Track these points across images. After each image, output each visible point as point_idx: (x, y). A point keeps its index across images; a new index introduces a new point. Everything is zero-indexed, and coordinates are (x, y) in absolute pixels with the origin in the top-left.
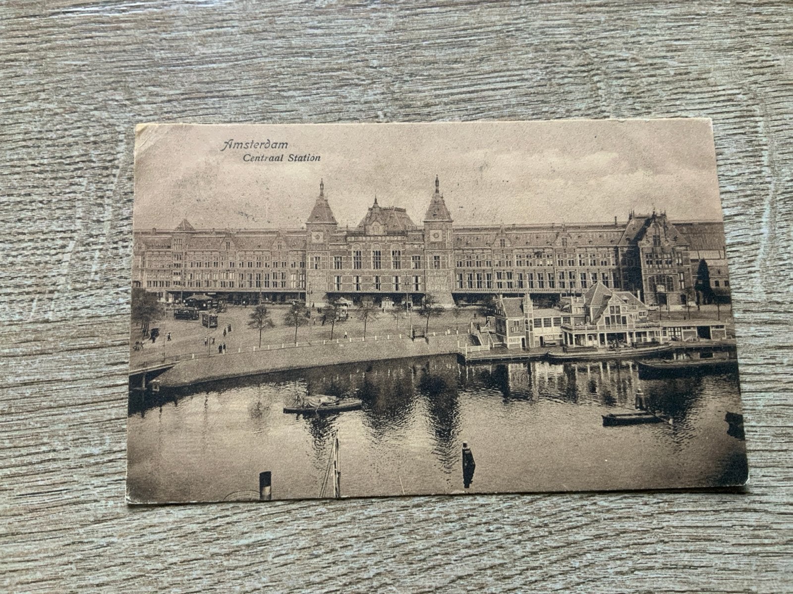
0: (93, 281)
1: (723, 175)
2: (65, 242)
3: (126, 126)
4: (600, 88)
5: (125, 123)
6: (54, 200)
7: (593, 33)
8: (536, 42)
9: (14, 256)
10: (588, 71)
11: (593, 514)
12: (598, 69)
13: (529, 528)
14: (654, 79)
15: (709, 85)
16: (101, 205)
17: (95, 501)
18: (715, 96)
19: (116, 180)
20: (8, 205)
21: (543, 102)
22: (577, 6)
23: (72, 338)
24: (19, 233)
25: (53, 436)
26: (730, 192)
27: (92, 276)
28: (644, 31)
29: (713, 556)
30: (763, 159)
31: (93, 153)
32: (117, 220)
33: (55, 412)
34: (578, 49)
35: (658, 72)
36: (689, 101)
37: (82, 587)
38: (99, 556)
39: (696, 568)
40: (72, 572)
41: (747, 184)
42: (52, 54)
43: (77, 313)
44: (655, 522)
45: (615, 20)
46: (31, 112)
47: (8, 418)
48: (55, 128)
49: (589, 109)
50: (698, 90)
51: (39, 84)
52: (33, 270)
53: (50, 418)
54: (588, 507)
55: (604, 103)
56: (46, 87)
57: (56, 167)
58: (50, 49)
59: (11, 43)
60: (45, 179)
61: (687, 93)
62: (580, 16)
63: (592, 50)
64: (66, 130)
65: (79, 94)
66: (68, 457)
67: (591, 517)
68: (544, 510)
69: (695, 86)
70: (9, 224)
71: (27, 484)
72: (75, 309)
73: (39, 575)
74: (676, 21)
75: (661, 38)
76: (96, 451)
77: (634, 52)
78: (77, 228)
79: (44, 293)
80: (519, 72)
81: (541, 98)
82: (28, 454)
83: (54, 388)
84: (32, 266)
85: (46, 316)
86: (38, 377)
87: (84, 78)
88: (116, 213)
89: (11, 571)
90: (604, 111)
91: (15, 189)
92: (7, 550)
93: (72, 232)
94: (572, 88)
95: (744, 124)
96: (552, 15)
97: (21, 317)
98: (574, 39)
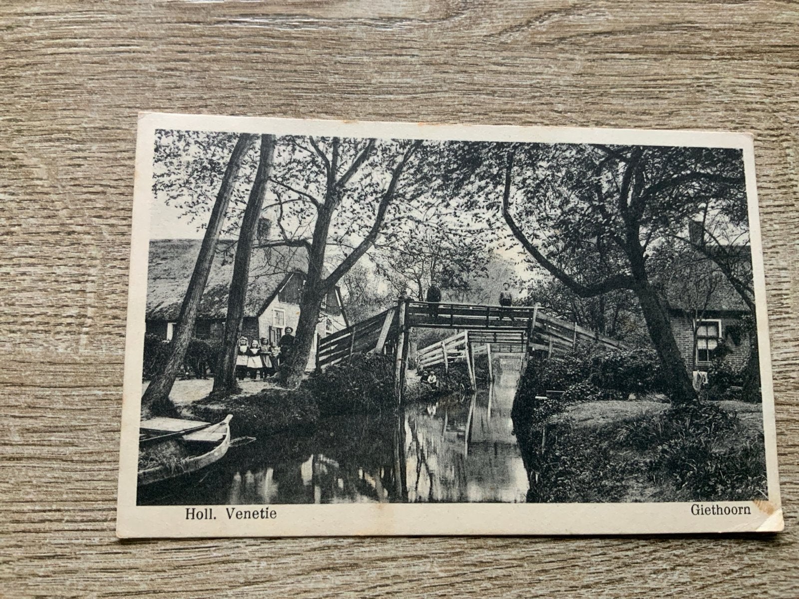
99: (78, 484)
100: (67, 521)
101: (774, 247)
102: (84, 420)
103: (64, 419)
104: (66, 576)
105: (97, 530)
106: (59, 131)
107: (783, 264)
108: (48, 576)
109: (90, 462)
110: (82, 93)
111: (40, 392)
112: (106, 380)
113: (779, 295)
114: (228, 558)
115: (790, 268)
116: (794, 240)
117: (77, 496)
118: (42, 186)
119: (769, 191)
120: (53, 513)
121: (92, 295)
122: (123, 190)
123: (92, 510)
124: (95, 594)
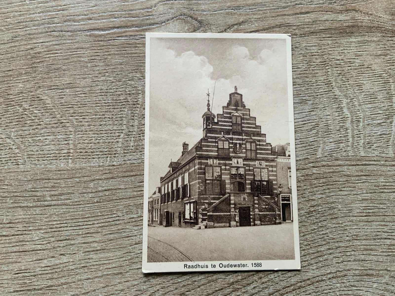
0: (131, 149)
1: (377, 107)
2: (119, 134)
3: (142, 87)
4: (328, 72)
5: (141, 86)
6: (114, 117)
7: (326, 49)
8: (303, 53)
9: (99, 140)
10: (324, 65)
11: (327, 240)
12: (328, 64)
13: (303, 246)
14: (350, 68)
15: (372, 70)
16: (133, 119)
17: (135, 236)
18: (374, 75)
19: (138, 109)
20: (95, 119)
21: (306, 77)
22: (319, 38)
23: (124, 172)
24: (101, 131)
25: (118, 211)
26: (380, 113)
27: (131, 148)
28: (346, 48)
29: (373, 256)
30: (393, 100)
31: (129, 98)
32: (140, 125)
33: (118, 201)
34: (320, 55)
35: (352, 65)
36: (364, 77)
37: (131, 270)
38: (138, 257)
39: (367, 261)
40: (127, 264)
41: (387, 110)
42: (109, 57)
43: (125, 162)
44: (351, 243)
45: (335, 43)
46: (102, 81)
47: (100, 204)
48: (113, 88)
49: (325, 80)
50: (367, 72)
51: (105, 69)
52: (107, 145)
53: (116, 203)
54: (325, 238)
55: (331, 78)
56: (108, 71)
57: (114, 104)
58: (109, 55)
59: (93, 52)
60: (110, 109)
61: (363, 73)
62: (321, 42)
63: (325, 56)
64: (117, 89)
65: (122, 74)
66: (124, 219)
67: (327, 241)
68: (308, 239)
69: (366, 71)
70: (96, 127)
71: (108, 230)
72: (125, 161)
73: (114, 265)
74: (359, 44)
75: (353, 51)
76: (135, 216)
77: (342, 57)
78: (124, 128)
79: (112, 154)
80: (297, 65)
81: (305, 75)
82: (108, 218)
83: (118, 192)
84: (106, 144)
85: (113, 164)
86: (111, 187)
87: (124, 67)
88: (139, 123)
89: (103, 264)
90: (331, 81)
91: (98, 112)
92: (101, 256)
93: (122, 130)
94: (318, 71)
95: (385, 86)
96: (310, 41)
97: (103, 164)
98: (318, 51)
99: (72, 213)
100: (70, 227)
101: (324, 107)
102: (73, 190)
103: (65, 190)
104: (71, 246)
105: (81, 229)
106: (54, 86)
107: (328, 113)
108: (64, 247)
109: (76, 205)
110: (61, 71)
111: (56, 181)
112: (80, 175)
113: (327, 125)
114: (128, 235)
115: (331, 115)
116: (332, 104)
117: (72, 217)
118: (50, 107)
119: (321, 86)
120: (64, 224)
121: (72, 145)
122: (80, 106)
123: (78, 222)
124: (82, 252)
